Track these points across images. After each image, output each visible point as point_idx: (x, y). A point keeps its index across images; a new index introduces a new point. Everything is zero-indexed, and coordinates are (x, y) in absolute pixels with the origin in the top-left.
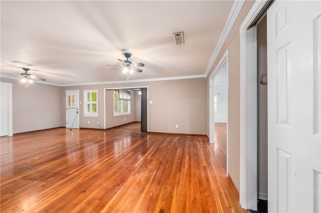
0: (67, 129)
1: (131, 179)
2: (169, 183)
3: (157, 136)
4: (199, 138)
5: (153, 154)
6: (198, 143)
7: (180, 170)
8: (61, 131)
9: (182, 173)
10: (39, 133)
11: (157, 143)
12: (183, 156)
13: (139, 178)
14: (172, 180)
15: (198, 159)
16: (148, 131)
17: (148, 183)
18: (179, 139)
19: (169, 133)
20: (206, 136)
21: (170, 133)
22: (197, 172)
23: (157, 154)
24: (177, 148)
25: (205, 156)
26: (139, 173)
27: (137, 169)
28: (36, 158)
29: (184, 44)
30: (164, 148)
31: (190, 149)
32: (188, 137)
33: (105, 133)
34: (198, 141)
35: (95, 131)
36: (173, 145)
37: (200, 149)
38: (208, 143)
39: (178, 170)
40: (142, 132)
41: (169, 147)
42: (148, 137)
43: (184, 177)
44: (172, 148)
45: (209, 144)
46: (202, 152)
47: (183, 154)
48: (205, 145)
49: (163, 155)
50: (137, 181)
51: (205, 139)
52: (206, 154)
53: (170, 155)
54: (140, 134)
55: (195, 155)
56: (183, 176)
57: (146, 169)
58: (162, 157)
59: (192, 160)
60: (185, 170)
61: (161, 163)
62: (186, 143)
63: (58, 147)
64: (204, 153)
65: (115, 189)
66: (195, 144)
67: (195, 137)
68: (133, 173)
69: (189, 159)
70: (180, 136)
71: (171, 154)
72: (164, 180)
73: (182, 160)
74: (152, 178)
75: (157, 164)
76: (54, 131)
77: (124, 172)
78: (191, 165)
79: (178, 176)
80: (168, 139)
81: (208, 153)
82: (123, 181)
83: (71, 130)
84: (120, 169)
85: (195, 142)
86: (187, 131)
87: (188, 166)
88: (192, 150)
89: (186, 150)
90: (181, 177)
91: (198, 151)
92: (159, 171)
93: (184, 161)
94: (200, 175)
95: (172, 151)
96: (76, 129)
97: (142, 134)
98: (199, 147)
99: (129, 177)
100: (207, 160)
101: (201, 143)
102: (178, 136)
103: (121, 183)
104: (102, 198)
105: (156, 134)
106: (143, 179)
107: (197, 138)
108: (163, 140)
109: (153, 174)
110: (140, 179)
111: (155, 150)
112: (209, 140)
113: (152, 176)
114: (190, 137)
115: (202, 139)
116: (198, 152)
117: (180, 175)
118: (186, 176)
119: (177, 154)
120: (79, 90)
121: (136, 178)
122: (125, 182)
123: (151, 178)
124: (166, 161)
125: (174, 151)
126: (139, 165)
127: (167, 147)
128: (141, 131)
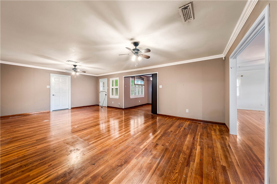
0: (100, 107)
1: (134, 161)
2: (173, 179)
3: (166, 119)
4: (214, 126)
5: (159, 138)
6: (213, 133)
7: (188, 164)
8: (96, 107)
9: (190, 169)
10: (84, 108)
11: (165, 126)
12: (193, 146)
13: (141, 162)
14: (177, 175)
15: (213, 153)
16: (158, 113)
17: (149, 171)
18: (189, 125)
19: (178, 117)
20: (224, 124)
21: (180, 117)
22: (212, 173)
23: (163, 138)
24: (186, 135)
25: (224, 151)
26: (143, 157)
27: (141, 152)
28: (76, 127)
29: (194, 18)
30: (172, 132)
31: (203, 139)
32: (200, 123)
33: (123, 111)
34: (213, 129)
35: (116, 109)
36: (182, 131)
37: (217, 141)
38: (227, 134)
39: (186, 164)
40: (152, 114)
41: (178, 132)
42: (158, 119)
43: (194, 175)
44: (180, 134)
45: (229, 135)
46: (218, 145)
47: (193, 144)
48: (224, 136)
49: (170, 140)
50: (139, 165)
51: (223, 128)
52: (225, 149)
53: (177, 142)
54: (151, 116)
55: (208, 147)
56: (191, 173)
57: (150, 153)
58: (168, 142)
59: (205, 154)
60: (195, 165)
61: (167, 149)
62: (198, 131)
63: (90, 120)
64: (222, 147)
65: (118, 170)
66: (209, 133)
67: (209, 124)
68: (137, 156)
69: (201, 151)
70: (191, 121)
71: (179, 141)
72: (168, 172)
73: (191, 150)
74: (155, 166)
75: (162, 150)
76: (92, 107)
77: (129, 151)
78: (203, 159)
79: (185, 171)
80: (177, 123)
81: (228, 148)
82: (127, 162)
83: (102, 107)
84: (127, 148)
85: (208, 130)
86: (199, 116)
87: (199, 161)
88: (205, 140)
89: (197, 139)
90: (189, 174)
91: (213, 142)
92: (163, 160)
93: (194, 153)
94: (216, 178)
95: (180, 138)
96: (105, 107)
97: (152, 115)
98: (214, 137)
99: (133, 159)
100: (226, 157)
101: (218, 133)
102: (188, 121)
103: (124, 163)
104: (105, 176)
105: (165, 117)
106: (145, 164)
107: (212, 126)
108: (171, 123)
109: (156, 162)
110: (143, 165)
111: (162, 133)
112: (229, 130)
113: (155, 163)
114: (203, 123)
115: (218, 127)
116: (213, 144)
117: (188, 171)
118: (196, 174)
119: (186, 142)
120: (107, 79)
121: (139, 162)
122: (128, 163)
123: (153, 166)
124: (172, 149)
125: (183, 137)
126: (144, 147)
127: (175, 132)
128: (151, 112)
